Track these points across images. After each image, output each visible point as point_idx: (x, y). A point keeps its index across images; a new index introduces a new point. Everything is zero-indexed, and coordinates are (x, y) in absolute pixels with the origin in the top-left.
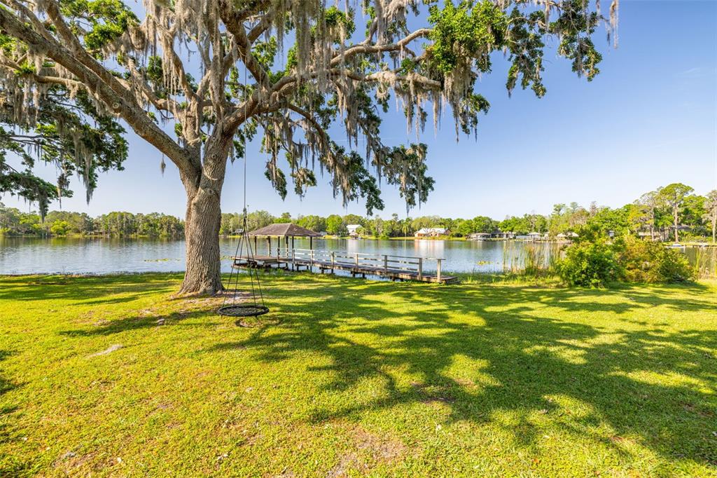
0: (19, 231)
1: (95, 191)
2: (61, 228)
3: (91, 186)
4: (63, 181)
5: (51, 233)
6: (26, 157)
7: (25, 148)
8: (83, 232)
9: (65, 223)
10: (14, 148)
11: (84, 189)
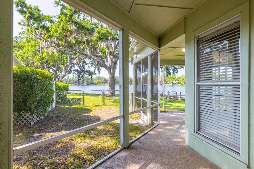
0: (89, 83)
1: (100, 73)
2: (98, 82)
3: (99, 72)
4: (94, 71)
5: (96, 84)
6: (88, 66)
7: (88, 64)
8: (104, 83)
9: (99, 80)
10: (86, 64)
11: (98, 73)
